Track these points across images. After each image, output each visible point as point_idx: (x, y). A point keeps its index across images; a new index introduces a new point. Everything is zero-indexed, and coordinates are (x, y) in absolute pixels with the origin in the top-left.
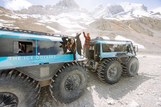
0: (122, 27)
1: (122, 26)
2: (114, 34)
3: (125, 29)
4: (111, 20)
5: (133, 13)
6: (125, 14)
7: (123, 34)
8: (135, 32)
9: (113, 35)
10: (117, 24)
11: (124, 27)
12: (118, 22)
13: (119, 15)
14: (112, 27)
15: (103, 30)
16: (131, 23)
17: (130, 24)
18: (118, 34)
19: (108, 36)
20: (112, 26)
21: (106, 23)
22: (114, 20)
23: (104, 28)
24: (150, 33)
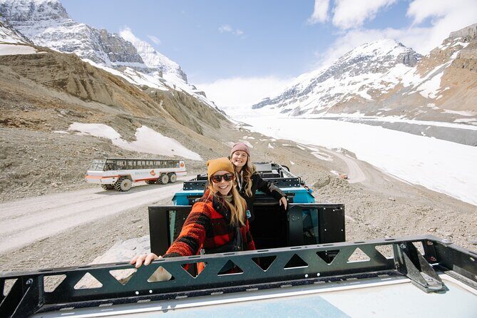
0: (144, 102)
1: (144, 100)
2: (130, 120)
3: (151, 110)
4: (109, 74)
5: (165, 77)
6: (147, 71)
7: (155, 123)
8: (174, 121)
9: (129, 124)
10: (131, 93)
11: (149, 104)
12: (132, 86)
13: (132, 69)
14: (116, 96)
15: (83, 99)
16: (163, 98)
17: (162, 101)
18: (142, 123)
19: (110, 125)
20: (115, 94)
21: (91, 78)
22: (119, 77)
23: (84, 94)
24: (198, 127)
